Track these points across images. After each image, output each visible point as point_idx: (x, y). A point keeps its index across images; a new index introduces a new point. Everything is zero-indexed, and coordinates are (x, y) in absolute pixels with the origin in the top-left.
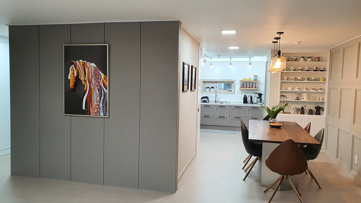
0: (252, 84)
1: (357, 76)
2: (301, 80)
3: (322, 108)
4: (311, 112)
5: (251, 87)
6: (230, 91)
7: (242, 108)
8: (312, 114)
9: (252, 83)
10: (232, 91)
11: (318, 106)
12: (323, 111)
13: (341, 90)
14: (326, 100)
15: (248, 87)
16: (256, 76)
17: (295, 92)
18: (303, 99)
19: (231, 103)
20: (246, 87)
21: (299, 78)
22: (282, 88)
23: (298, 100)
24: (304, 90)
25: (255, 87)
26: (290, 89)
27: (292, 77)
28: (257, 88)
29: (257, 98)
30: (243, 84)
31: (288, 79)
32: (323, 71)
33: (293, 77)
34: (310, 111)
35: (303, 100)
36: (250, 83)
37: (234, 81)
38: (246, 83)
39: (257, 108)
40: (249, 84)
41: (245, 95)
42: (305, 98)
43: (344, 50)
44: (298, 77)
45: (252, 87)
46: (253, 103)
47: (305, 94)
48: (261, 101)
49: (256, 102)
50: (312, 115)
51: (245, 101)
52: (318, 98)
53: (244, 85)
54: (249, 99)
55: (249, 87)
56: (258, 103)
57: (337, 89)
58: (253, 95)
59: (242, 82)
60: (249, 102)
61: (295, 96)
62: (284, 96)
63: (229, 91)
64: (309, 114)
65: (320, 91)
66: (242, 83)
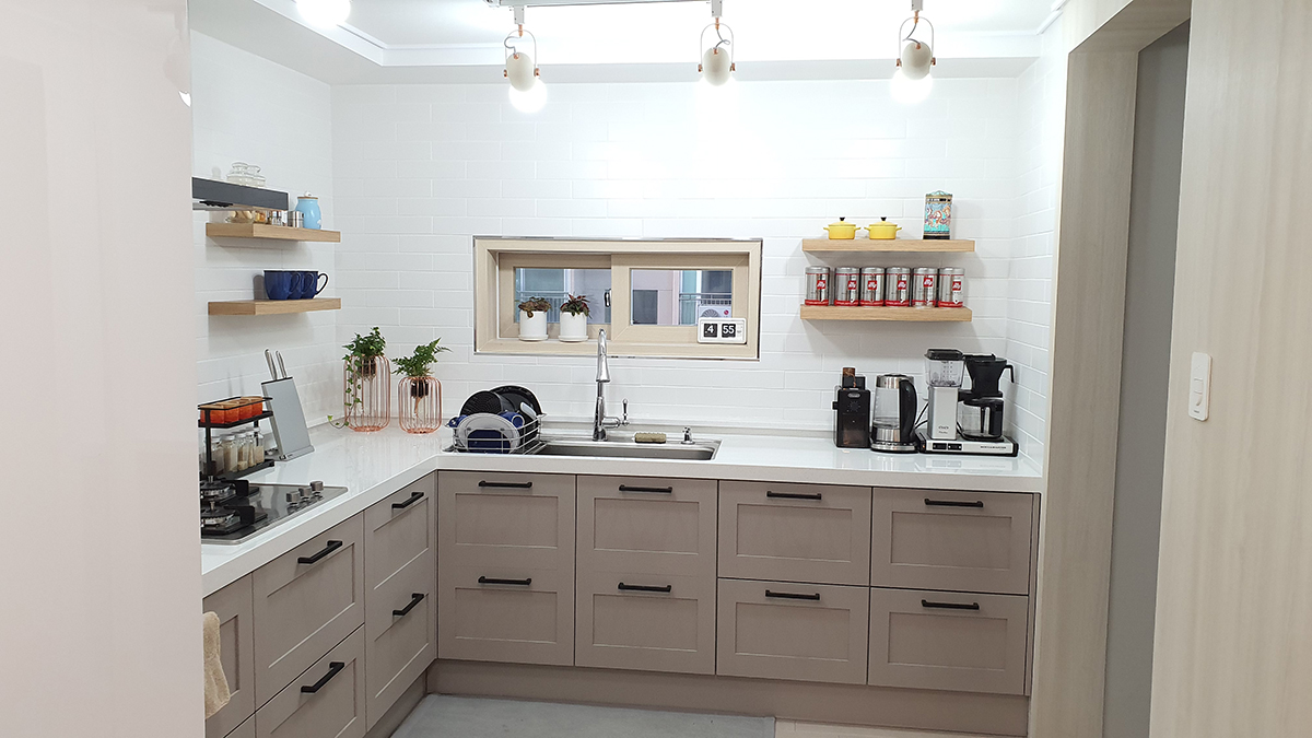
0: (912, 274)
5: (897, 303)
6: (719, 337)
9: (911, 262)
10: (739, 338)
15: (874, 303)
16: (945, 199)
20: (859, 302)
25: (931, 296)
28: (951, 304)
29: (962, 396)
30: (833, 276)
36: (886, 261)
37: (753, 250)
38: (859, 260)
40: (885, 274)
41: (849, 375)
45: (911, 302)
46: (920, 448)
48: (996, 424)
49: (951, 437)
53: (842, 281)
54: (886, 405)
55: (884, 303)
56: (967, 446)
58: (921, 372)
59: (821, 254)
60: (884, 434)
63: (710, 331)
66: (821, 267)
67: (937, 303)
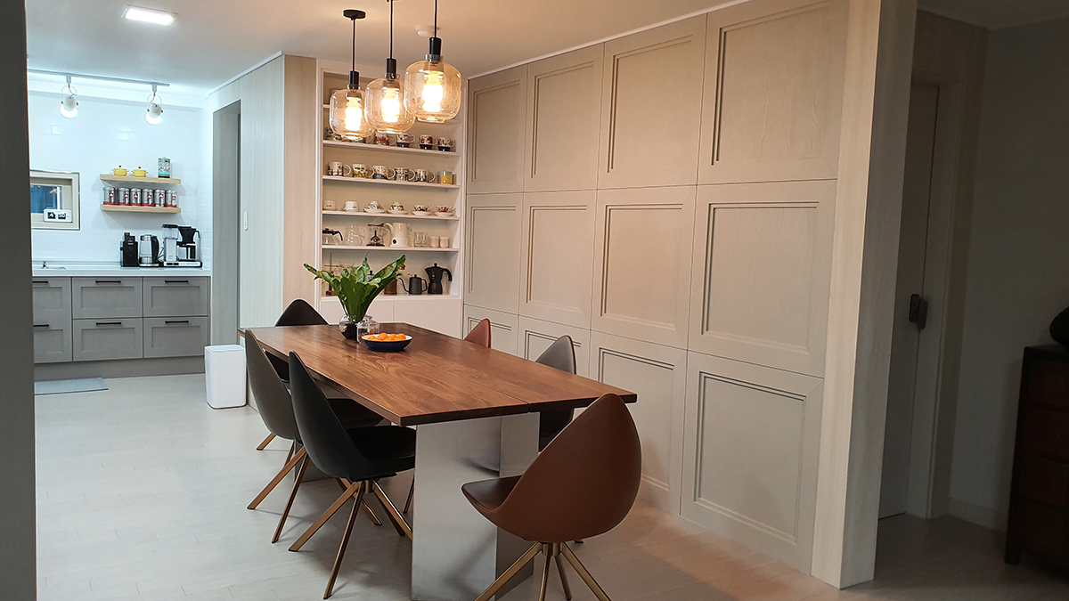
0: (154, 192)
1: (610, 165)
2: (386, 178)
3: (446, 270)
4: (415, 287)
5: (148, 204)
6: (57, 219)
7: (125, 283)
8: (420, 292)
9: (154, 187)
10: (68, 220)
11: (436, 264)
12: (450, 279)
13: (532, 210)
14: (457, 244)
15: (137, 205)
16: (167, 161)
17: (368, 220)
18: (395, 242)
19: (68, 267)
20: (130, 204)
21: (380, 170)
22: (329, 203)
23: (378, 245)
24: (396, 213)
25: (162, 202)
26: (350, 207)
27: (356, 166)
28: (171, 206)
29: (178, 243)
30: (117, 192)
31: (343, 170)
32: (447, 149)
33: (360, 166)
34: (414, 281)
35: (393, 247)
36: (142, 186)
37: (74, 178)
38: (129, 185)
39: (184, 281)
40: (142, 192)
41: (127, 236)
42: (399, 240)
43: (537, 81)
44: (377, 167)
45: (154, 205)
46: (161, 265)
47: (400, 224)
48: (193, 255)
49: (174, 260)
50: (421, 294)
51: (130, 255)
52: (436, 240)
53: (122, 194)
54: (145, 250)
55: (142, 204)
56: (181, 264)
57: (512, 208)
58: (161, 235)
59: (110, 182)
60: (145, 260)
61: (366, 233)
62: (333, 233)
63: (52, 216)
64: (410, 293)
65: (441, 215)
66: (110, 188)
67: (165, 205)
